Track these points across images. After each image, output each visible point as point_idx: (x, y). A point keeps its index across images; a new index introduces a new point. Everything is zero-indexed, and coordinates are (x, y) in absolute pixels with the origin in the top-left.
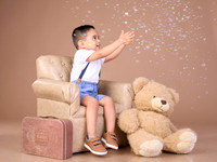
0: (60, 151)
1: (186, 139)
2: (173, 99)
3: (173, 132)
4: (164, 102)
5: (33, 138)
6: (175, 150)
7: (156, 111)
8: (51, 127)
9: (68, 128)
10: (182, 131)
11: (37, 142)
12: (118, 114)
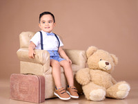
0: (37, 98)
1: (123, 89)
2: (114, 61)
3: (114, 84)
4: (107, 64)
5: (18, 88)
6: (115, 97)
7: (102, 70)
8: (30, 81)
9: (42, 82)
10: (119, 83)
11: (21, 91)
12: (76, 72)
